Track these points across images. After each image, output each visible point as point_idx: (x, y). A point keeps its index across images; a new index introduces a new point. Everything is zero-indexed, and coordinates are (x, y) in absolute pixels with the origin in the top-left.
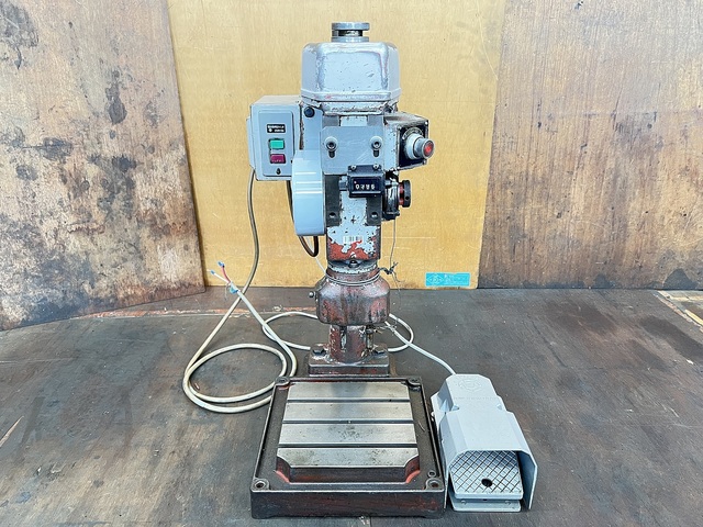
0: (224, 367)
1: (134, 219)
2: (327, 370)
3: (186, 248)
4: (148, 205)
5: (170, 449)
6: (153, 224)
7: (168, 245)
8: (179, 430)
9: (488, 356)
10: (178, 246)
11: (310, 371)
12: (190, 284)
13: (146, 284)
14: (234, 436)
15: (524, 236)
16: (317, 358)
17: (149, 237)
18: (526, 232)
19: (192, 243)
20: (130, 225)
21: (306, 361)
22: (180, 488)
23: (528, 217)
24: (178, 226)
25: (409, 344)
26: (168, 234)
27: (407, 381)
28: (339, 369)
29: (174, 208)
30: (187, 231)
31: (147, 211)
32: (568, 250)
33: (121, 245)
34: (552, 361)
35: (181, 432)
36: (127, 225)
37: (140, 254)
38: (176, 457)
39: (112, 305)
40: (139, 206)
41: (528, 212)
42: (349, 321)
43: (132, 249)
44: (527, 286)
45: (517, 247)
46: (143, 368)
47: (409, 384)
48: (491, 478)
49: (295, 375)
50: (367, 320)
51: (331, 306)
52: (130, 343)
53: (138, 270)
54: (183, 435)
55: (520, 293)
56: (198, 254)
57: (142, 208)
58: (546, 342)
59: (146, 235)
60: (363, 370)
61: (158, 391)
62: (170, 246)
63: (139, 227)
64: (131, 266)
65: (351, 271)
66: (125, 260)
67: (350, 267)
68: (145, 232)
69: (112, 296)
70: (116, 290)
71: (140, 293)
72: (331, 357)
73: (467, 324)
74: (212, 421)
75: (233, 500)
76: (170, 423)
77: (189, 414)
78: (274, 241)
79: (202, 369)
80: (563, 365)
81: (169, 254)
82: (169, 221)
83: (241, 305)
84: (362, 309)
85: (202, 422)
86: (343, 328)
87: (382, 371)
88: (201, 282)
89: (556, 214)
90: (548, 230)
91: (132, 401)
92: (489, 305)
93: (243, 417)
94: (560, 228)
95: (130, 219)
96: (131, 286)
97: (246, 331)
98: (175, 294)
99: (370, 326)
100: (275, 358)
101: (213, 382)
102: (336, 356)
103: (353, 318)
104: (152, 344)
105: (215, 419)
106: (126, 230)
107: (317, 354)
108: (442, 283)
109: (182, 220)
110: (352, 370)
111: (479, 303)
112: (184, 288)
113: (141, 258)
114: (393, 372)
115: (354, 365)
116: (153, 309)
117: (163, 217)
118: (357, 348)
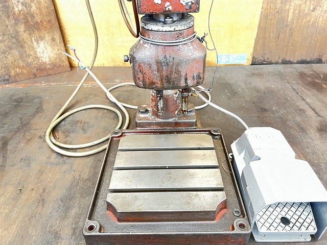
0: (78, 121)
1: (11, 18)
2: (150, 124)
3: (53, 40)
4: (20, 7)
5: (31, 186)
6: (26, 22)
7: (40, 37)
8: (40, 171)
9: (264, 110)
10: (47, 38)
11: (137, 125)
12: (59, 66)
13: (29, 65)
14: (80, 175)
15: (287, 26)
16: (142, 116)
17: (24, 31)
18: (289, 23)
19: (57, 36)
20: (10, 22)
21: (135, 117)
22: (33, 223)
23: (291, 11)
24: (45, 23)
25: (208, 102)
26: (38, 29)
27: (210, 131)
28: (158, 124)
29: (39, 9)
30: (51, 27)
31: (20, 11)
32: (316, 36)
33: (6, 37)
34: (310, 113)
35: (41, 172)
36: (7, 22)
37: (20, 45)
38: (34, 194)
39: (8, 80)
40: (13, 8)
41: (292, 7)
42: (165, 85)
43: (14, 40)
44: (285, 62)
45: (281, 35)
46: (21, 123)
47: (211, 134)
48: (288, 217)
49: (128, 128)
50: (183, 84)
51: (146, 69)
52: (16, 105)
53: (21, 56)
54: (41, 174)
55: (280, 68)
56: (63, 44)
57: (16, 9)
58: (303, 99)
59: (22, 30)
60: (177, 124)
61: (29, 140)
62: (42, 38)
63: (16, 24)
64: (16, 53)
65: (166, 28)
66: (10, 48)
67: (165, 23)
68: (21, 28)
69: (7, 74)
70: (8, 70)
71: (25, 72)
72: (152, 115)
73: (247, 89)
74: (65, 163)
75: (74, 233)
76: (33, 165)
77: (49, 158)
78: (113, 34)
79: (63, 123)
80: (319, 116)
81: (42, 44)
82: (38, 19)
83: (89, 78)
84: (178, 72)
85: (58, 164)
86: (159, 92)
87: (191, 124)
88: (67, 63)
89: (311, 8)
90: (305, 20)
91: (9, 147)
92: (260, 75)
93: (87, 159)
94: (313, 19)
95: (8, 17)
96: (18, 67)
97: (96, 96)
98: (51, 72)
99: (186, 89)
100: (114, 115)
101: (69, 132)
102: (156, 114)
103: (168, 81)
104: (31, 106)
105: (67, 161)
106: (7, 26)
107: (142, 113)
108: (228, 61)
109: (47, 19)
110: (169, 124)
111: (253, 74)
112: (56, 68)
113: (22, 47)
114: (199, 125)
115: (170, 120)
116: (36, 82)
117: (33, 16)
118: (172, 108)
